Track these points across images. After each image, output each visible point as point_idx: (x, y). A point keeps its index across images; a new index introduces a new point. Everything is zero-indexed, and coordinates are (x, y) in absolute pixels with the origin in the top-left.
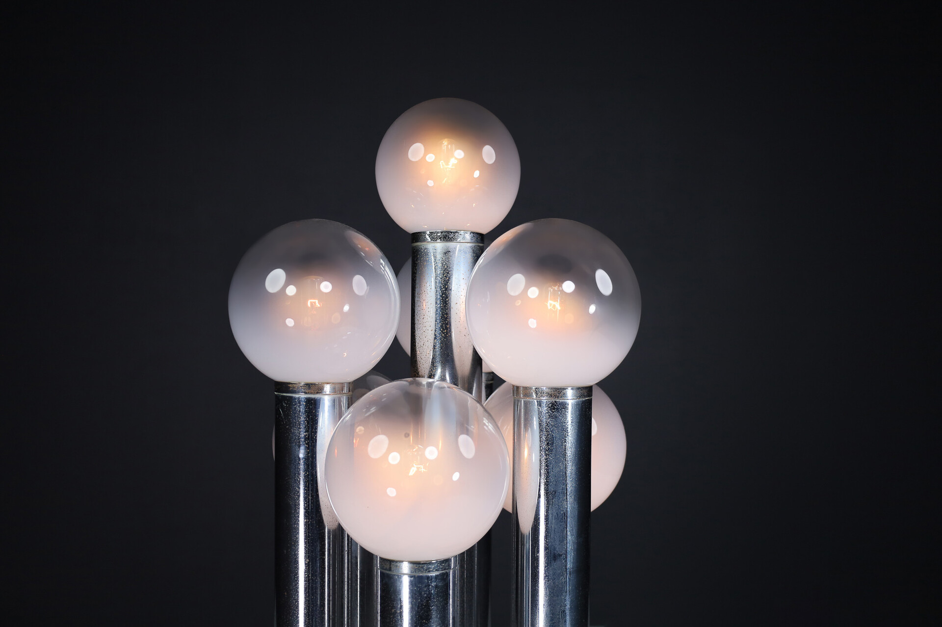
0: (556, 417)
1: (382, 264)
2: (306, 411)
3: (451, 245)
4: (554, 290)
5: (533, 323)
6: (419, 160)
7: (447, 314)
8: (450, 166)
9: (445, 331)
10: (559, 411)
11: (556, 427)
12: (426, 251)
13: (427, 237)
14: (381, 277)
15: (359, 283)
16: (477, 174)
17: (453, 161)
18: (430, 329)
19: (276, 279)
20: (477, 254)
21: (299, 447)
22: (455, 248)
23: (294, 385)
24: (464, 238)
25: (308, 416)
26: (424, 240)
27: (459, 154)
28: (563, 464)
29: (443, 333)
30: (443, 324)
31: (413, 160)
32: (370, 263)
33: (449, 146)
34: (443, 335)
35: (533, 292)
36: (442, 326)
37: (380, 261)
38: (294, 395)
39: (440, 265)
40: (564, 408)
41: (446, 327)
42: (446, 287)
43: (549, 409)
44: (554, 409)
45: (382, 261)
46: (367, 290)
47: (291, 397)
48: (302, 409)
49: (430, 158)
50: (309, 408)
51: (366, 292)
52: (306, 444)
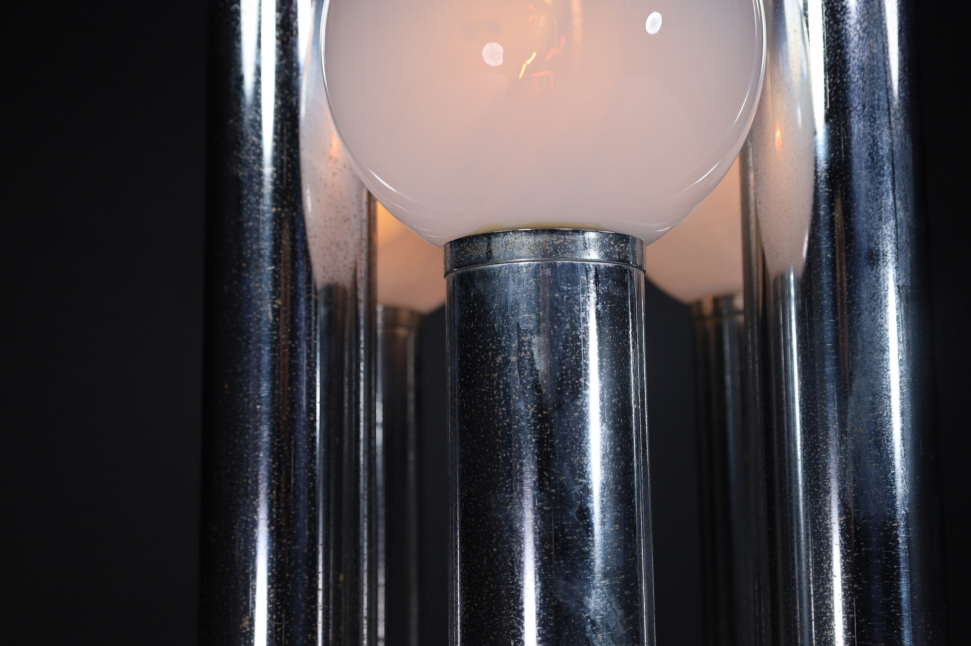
28: (877, 41)
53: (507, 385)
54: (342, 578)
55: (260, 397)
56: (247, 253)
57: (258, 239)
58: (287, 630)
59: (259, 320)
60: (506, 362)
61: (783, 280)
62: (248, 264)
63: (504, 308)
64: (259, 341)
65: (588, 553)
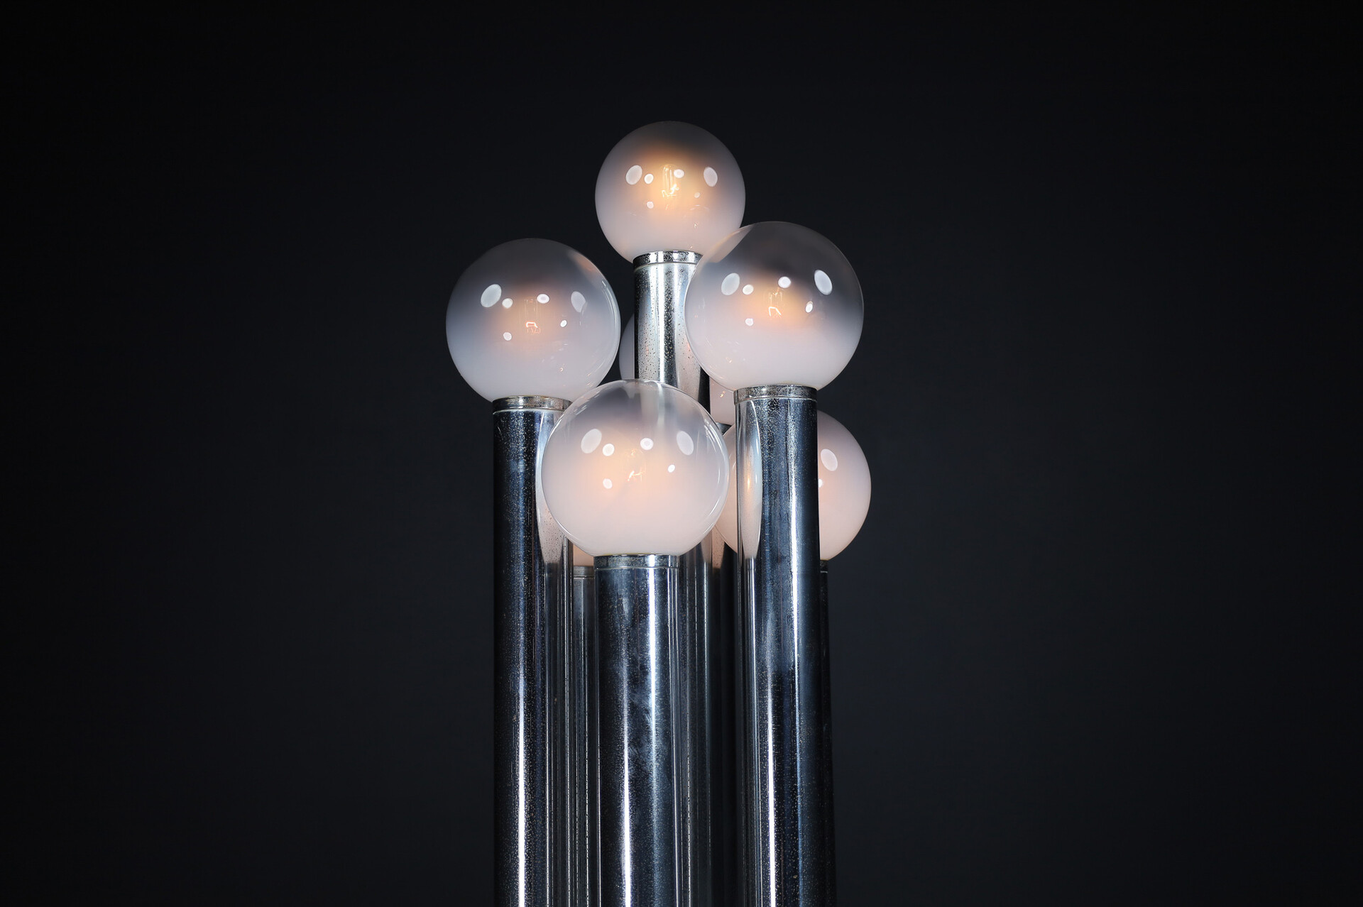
2: (524, 425)
4: (770, 286)
5: (750, 322)
6: (638, 183)
7: (670, 335)
9: (668, 352)
10: (778, 409)
11: (776, 425)
12: (646, 273)
15: (577, 299)
16: (698, 196)
19: (492, 294)
21: (518, 461)
23: (512, 400)
25: (526, 430)
29: (666, 355)
30: (666, 346)
31: (631, 183)
32: (592, 283)
34: (666, 357)
35: (748, 289)
36: (664, 348)
38: (512, 410)
40: (784, 406)
41: (669, 349)
42: (668, 307)
43: (769, 408)
44: (774, 406)
46: (586, 308)
47: (509, 413)
48: (520, 423)
50: (527, 422)
51: (585, 310)
52: (525, 458)
53: (613, 617)
54: (556, 700)
55: (519, 620)
56: (512, 556)
57: (518, 550)
58: (532, 721)
59: (519, 586)
60: (613, 608)
61: (749, 560)
62: (513, 561)
63: (612, 586)
64: (519, 595)
65: (644, 683)
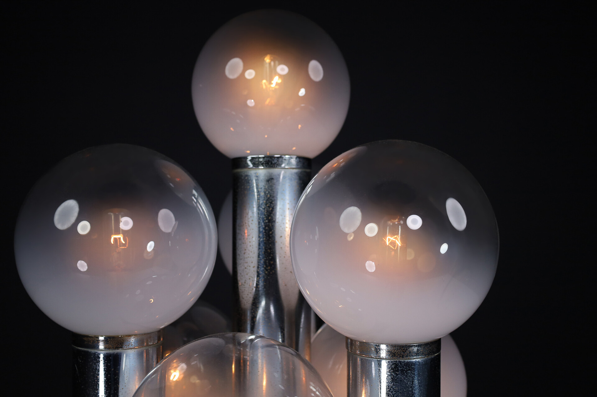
0: (401, 381)
1: (194, 195)
3: (275, 171)
4: (394, 223)
5: (371, 266)
6: (238, 78)
7: (270, 249)
8: (273, 85)
9: (269, 268)
10: (403, 374)
11: (401, 393)
12: (246, 178)
13: (249, 163)
14: (193, 211)
15: (166, 217)
16: (302, 92)
17: (276, 80)
18: (252, 265)
20: (303, 182)
22: (279, 175)
23: (89, 338)
24: (289, 163)
26: (246, 166)
27: (283, 69)
29: (267, 270)
30: (266, 260)
31: (231, 77)
32: (180, 195)
33: (272, 63)
34: (266, 272)
36: (265, 262)
37: (192, 192)
38: (90, 350)
39: (262, 194)
40: (410, 370)
41: (269, 263)
42: (270, 218)
43: (392, 371)
45: (194, 192)
46: (175, 224)
49: (250, 74)
51: (173, 228)
